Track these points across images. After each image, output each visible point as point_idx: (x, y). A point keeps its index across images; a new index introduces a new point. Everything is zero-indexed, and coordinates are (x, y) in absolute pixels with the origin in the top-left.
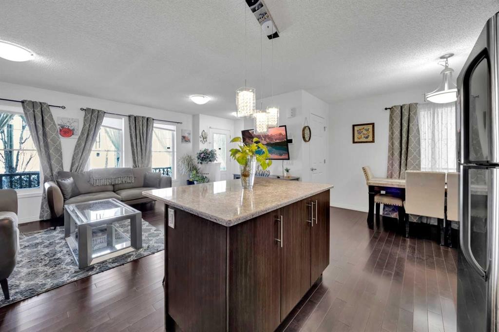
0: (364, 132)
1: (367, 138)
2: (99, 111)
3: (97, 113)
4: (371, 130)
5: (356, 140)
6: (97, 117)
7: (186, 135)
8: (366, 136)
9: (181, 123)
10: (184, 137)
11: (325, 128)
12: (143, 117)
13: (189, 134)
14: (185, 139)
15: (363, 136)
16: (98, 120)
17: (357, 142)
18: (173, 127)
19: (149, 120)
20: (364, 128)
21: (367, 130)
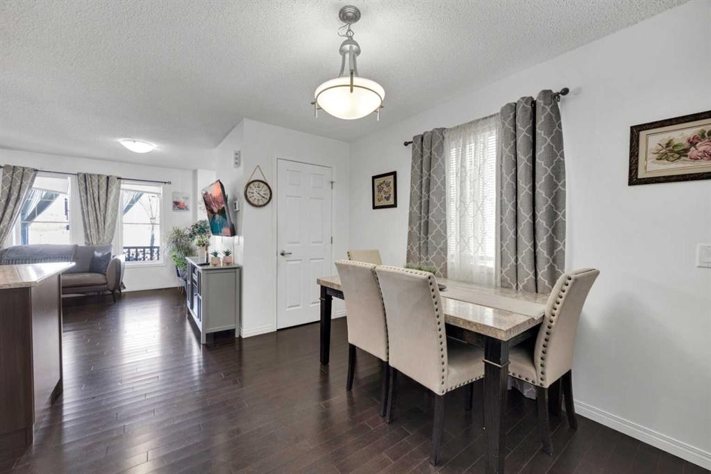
2: (24, 169)
3: (21, 170)
6: (21, 176)
7: (181, 200)
9: (170, 183)
10: (176, 203)
12: (99, 175)
13: (187, 198)
14: (177, 205)
16: (23, 181)
18: (159, 189)
19: (110, 178)
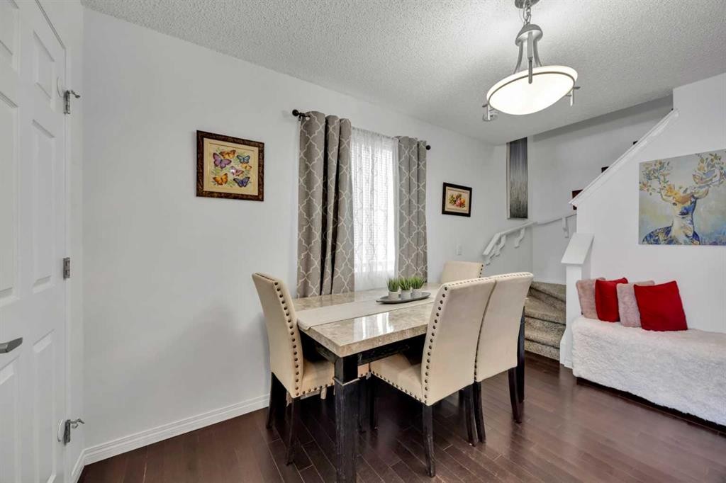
0: (236, 164)
1: (242, 183)
4: (254, 162)
5: (209, 186)
8: (240, 178)
11: (67, 95)
15: (231, 177)
17: (211, 195)
20: (234, 152)
21: (244, 160)
